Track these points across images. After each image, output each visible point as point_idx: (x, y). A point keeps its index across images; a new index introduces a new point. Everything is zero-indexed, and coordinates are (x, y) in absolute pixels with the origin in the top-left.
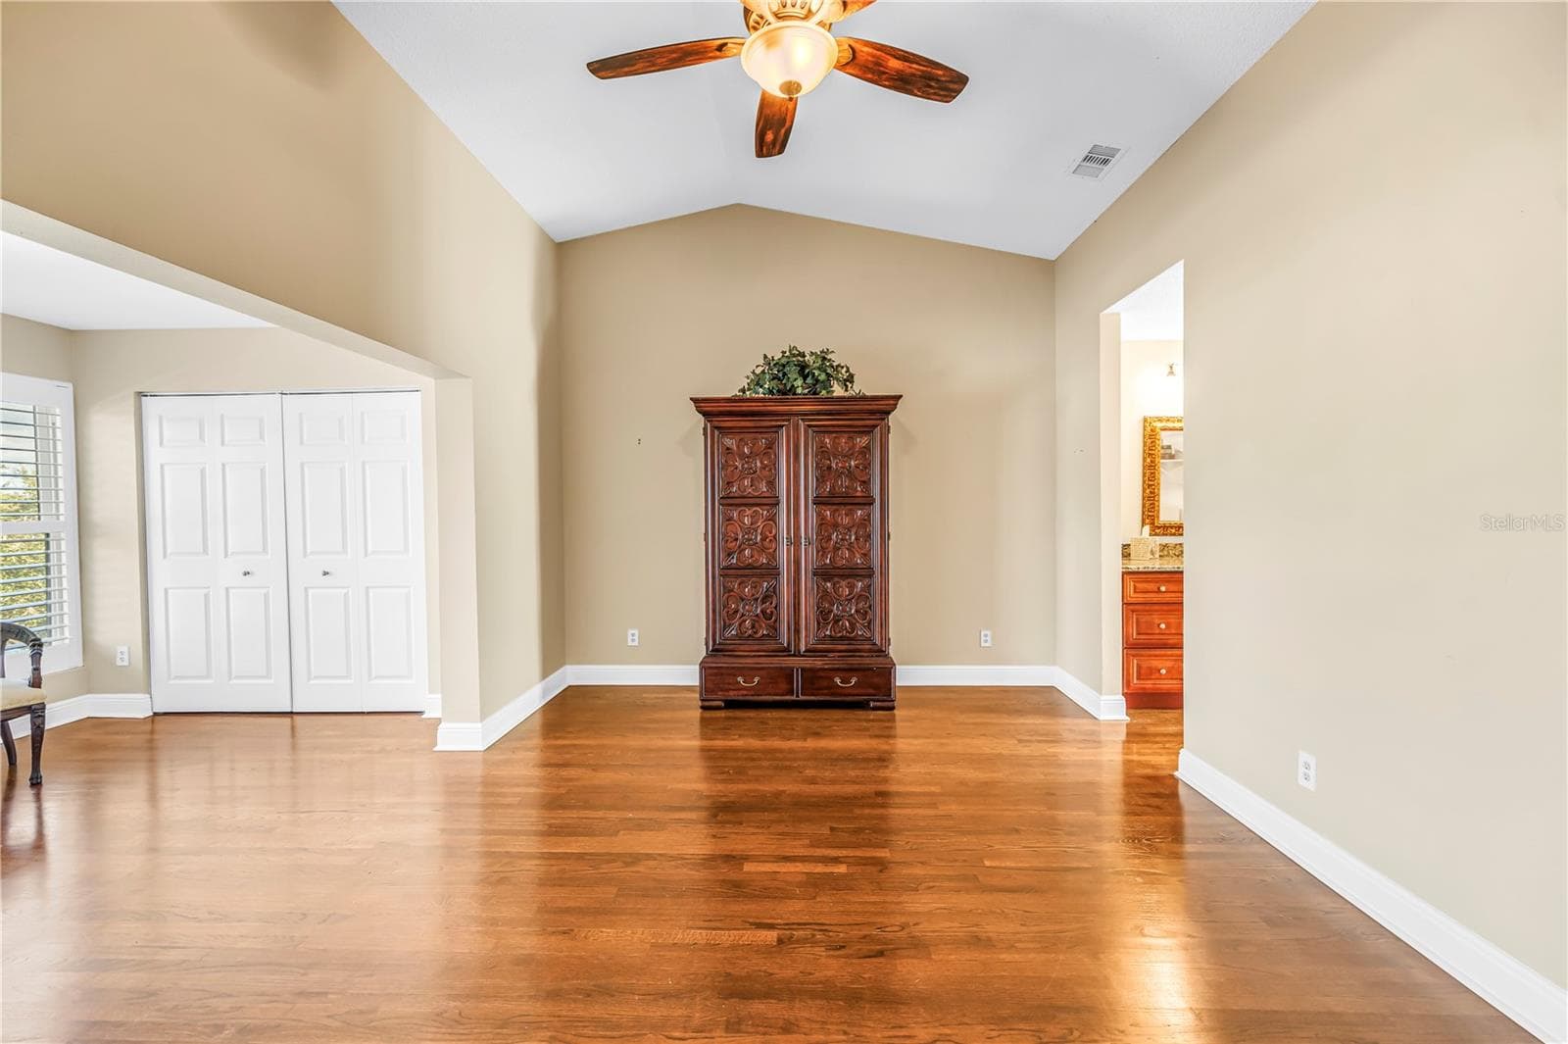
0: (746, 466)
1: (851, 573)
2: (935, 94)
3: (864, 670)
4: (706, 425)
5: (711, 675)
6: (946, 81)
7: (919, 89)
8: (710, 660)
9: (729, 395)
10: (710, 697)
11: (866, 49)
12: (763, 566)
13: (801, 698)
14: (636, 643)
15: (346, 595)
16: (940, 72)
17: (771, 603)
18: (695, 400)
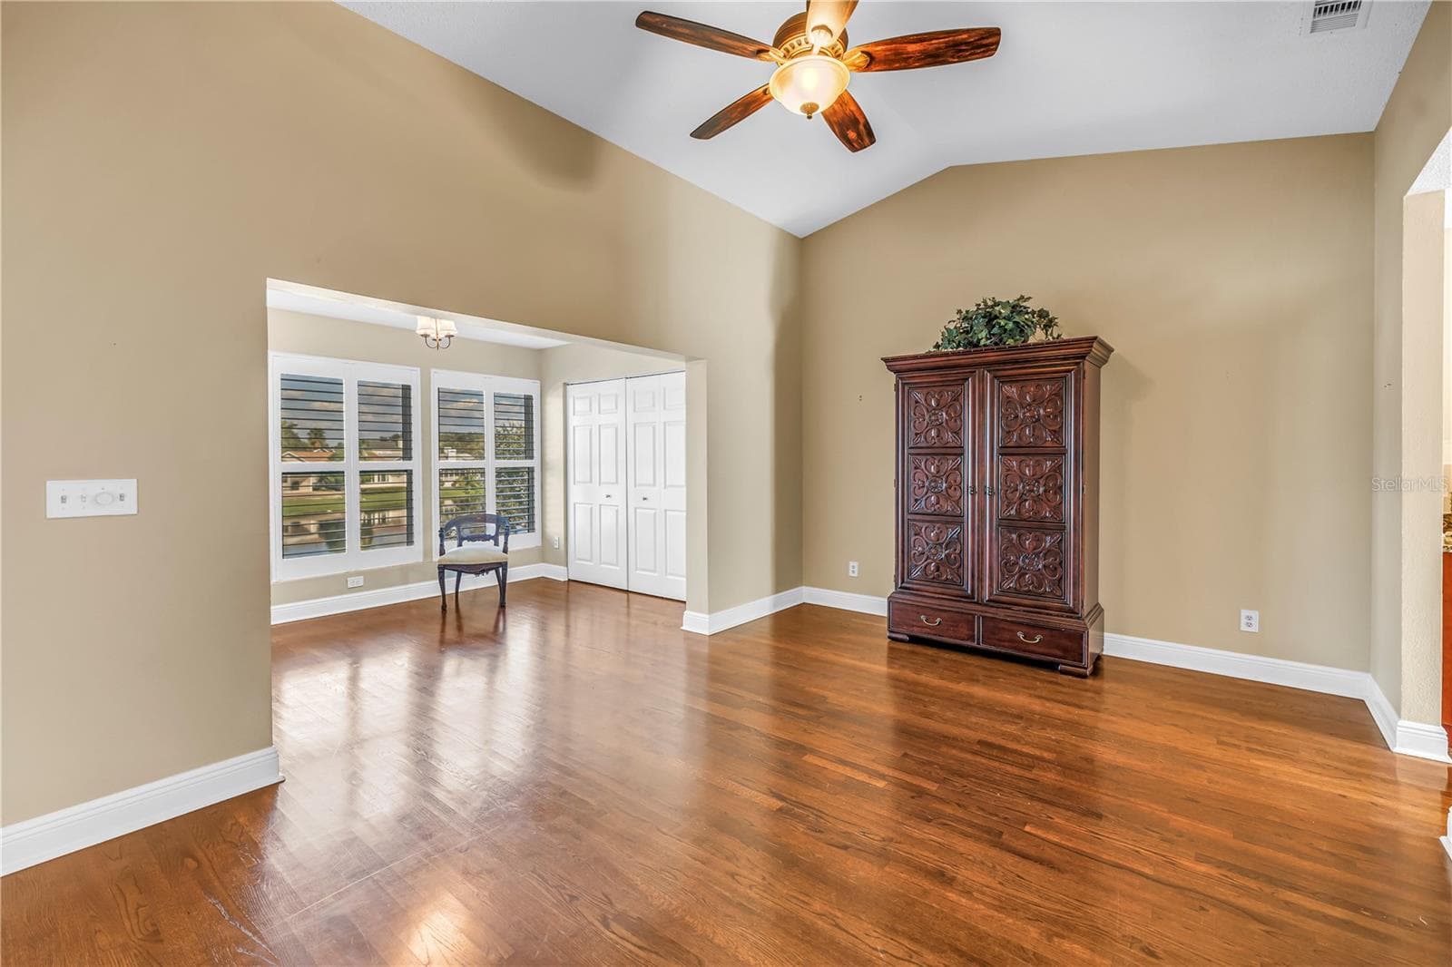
0: (933, 418)
1: (1039, 526)
2: (970, 55)
3: (1052, 629)
4: (897, 382)
5: (897, 609)
6: (976, 40)
7: (953, 57)
8: (897, 596)
9: (923, 352)
10: (896, 630)
11: (879, 48)
12: (948, 513)
13: (982, 646)
14: (856, 575)
15: (655, 514)
16: (965, 36)
17: (955, 550)
18: (886, 360)
